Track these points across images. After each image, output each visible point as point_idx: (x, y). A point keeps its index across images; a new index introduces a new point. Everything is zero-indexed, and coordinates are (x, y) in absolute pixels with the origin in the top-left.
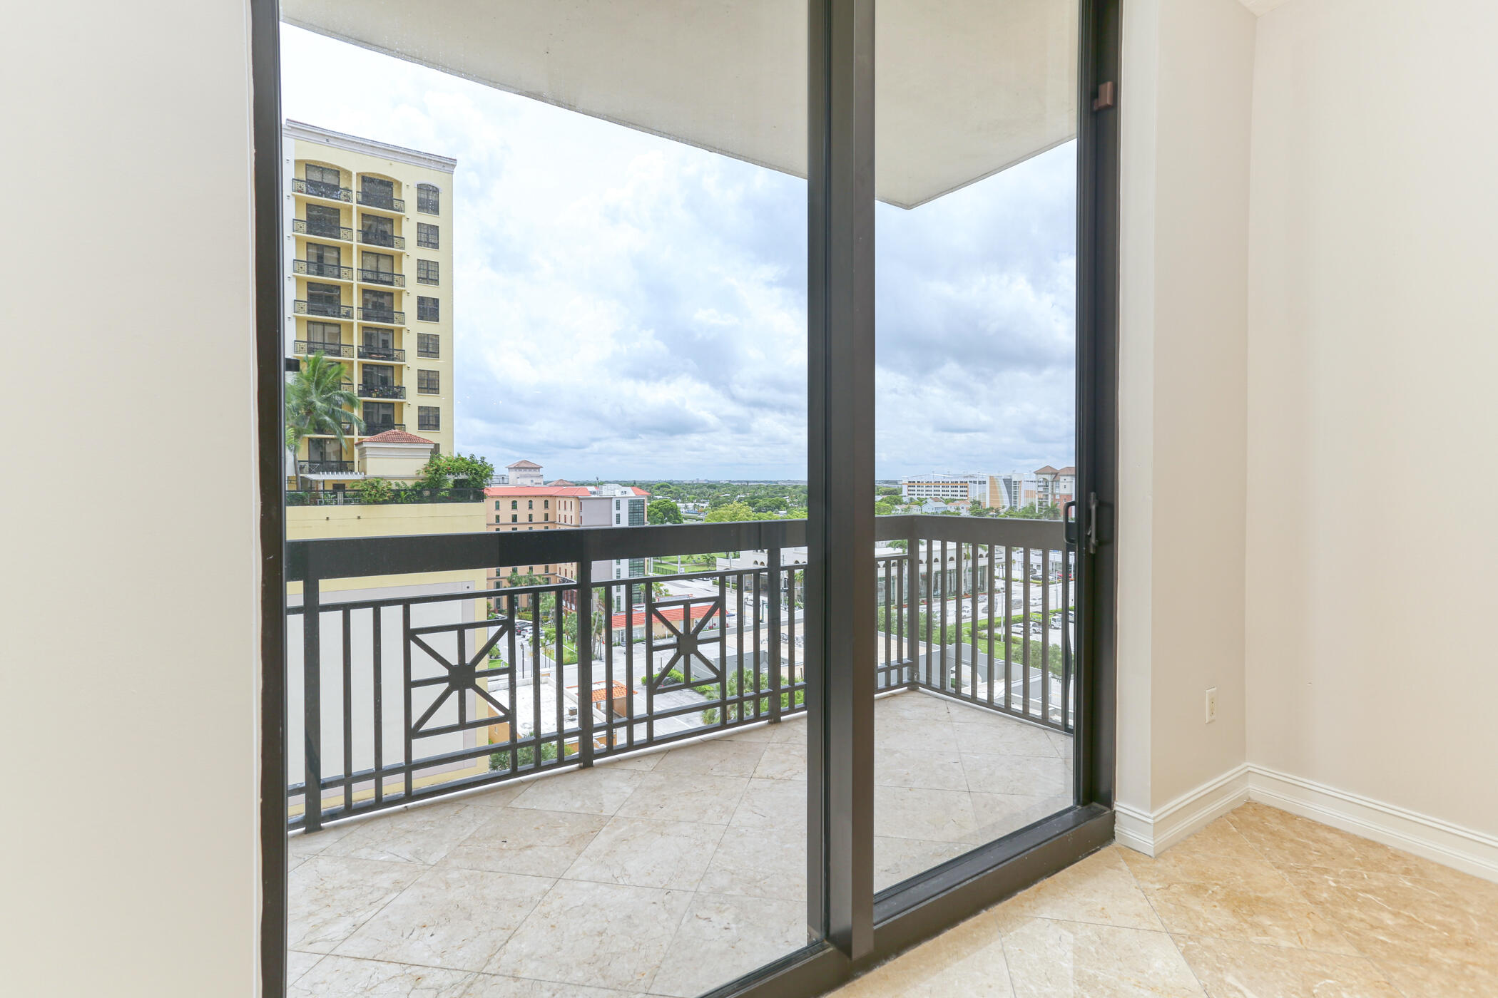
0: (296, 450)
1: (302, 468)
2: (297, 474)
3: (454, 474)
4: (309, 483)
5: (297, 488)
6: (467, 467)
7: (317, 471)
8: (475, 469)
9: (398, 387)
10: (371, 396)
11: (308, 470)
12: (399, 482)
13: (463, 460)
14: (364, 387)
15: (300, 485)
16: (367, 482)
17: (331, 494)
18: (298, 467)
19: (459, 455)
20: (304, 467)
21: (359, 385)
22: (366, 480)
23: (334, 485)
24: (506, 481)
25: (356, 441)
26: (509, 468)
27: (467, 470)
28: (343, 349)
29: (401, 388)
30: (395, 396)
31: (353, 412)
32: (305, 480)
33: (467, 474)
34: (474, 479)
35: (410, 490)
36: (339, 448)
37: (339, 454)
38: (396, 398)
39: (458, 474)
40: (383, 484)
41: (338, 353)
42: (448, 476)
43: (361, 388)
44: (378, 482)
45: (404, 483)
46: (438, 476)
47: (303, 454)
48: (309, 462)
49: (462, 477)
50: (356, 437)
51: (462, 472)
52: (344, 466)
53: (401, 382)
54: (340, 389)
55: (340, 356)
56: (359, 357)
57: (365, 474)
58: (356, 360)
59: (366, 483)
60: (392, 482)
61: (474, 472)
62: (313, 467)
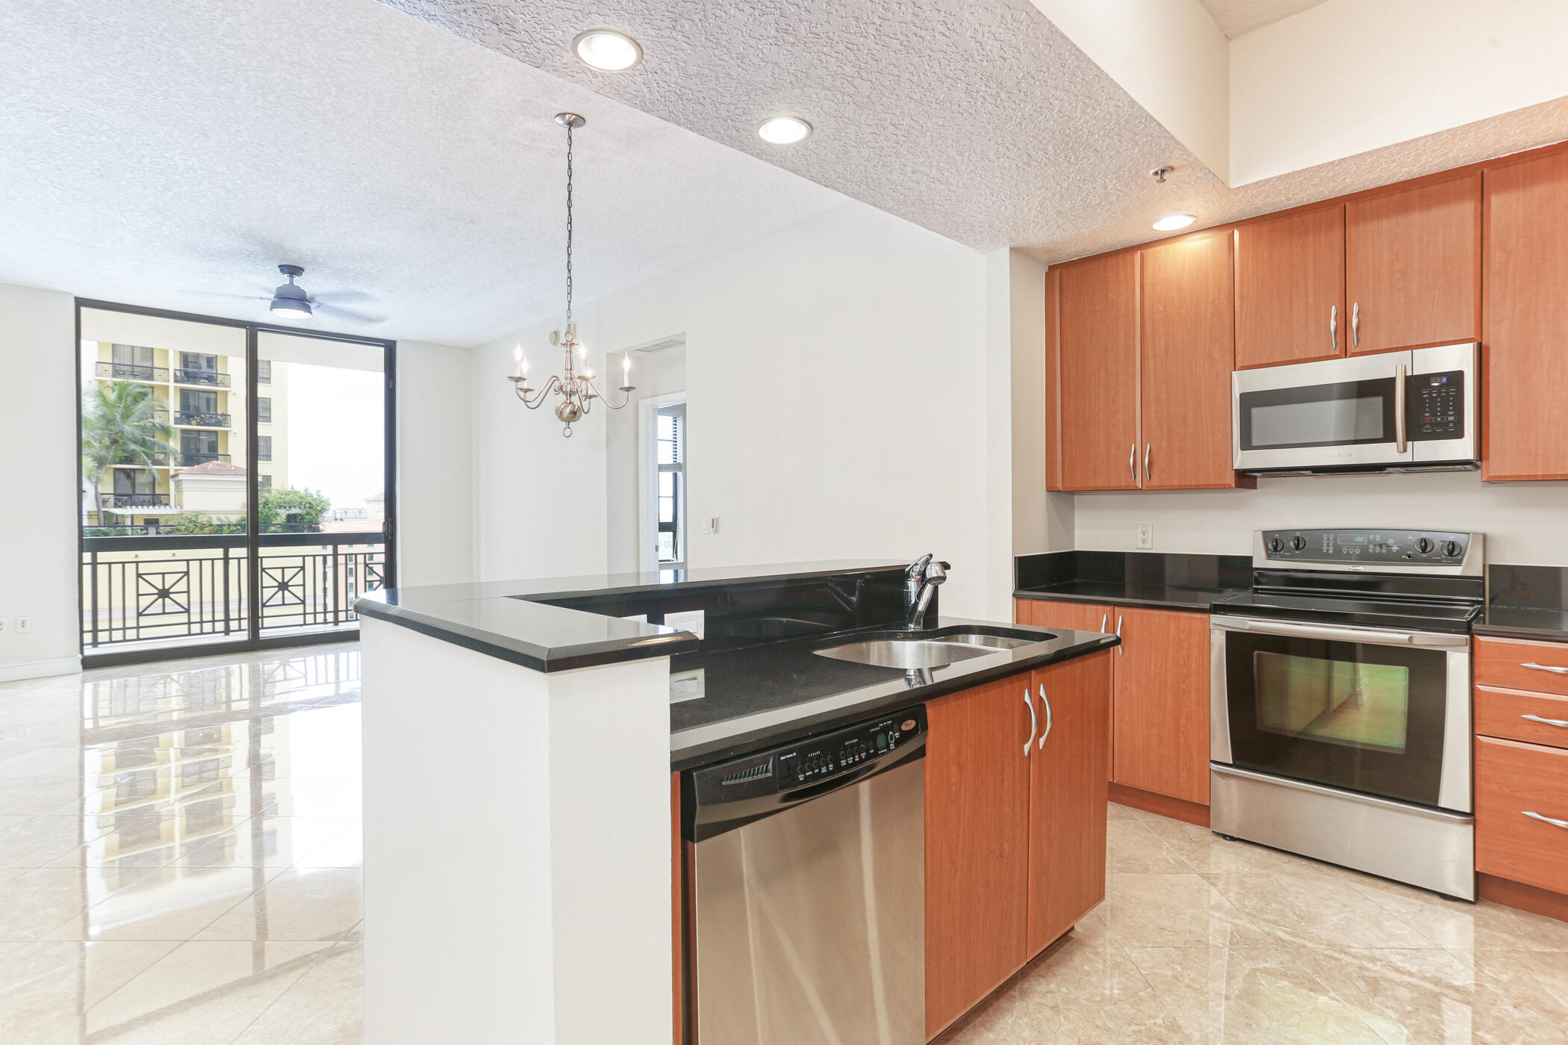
0: (97, 482)
1: (104, 502)
2: (99, 509)
3: (285, 508)
4: (115, 517)
5: (99, 522)
6: (300, 500)
7: (124, 504)
8: (309, 503)
9: (222, 415)
10: (190, 424)
11: (113, 504)
12: (222, 517)
13: (295, 493)
14: (182, 414)
15: (102, 520)
16: (184, 516)
17: (142, 530)
18: (100, 501)
19: (292, 488)
20: (107, 501)
21: (176, 412)
22: (182, 514)
23: (145, 520)
24: (363, 516)
25: (172, 473)
26: (368, 501)
27: (301, 503)
28: (156, 373)
29: (225, 416)
30: (219, 424)
31: (168, 442)
32: (108, 516)
33: (300, 508)
34: (308, 514)
35: (235, 525)
36: (152, 480)
37: (152, 486)
38: (221, 426)
39: (290, 508)
40: (202, 519)
41: (151, 377)
42: (278, 511)
43: (178, 415)
44: (197, 516)
45: (227, 518)
46: (266, 510)
47: (108, 487)
48: (115, 495)
49: (294, 511)
50: (172, 467)
51: (294, 507)
52: (155, 500)
53: (226, 409)
54: (153, 418)
55: (153, 380)
56: (176, 381)
57: (181, 508)
58: (172, 384)
59: (182, 518)
60: (214, 517)
61: (308, 505)
62: (119, 500)
